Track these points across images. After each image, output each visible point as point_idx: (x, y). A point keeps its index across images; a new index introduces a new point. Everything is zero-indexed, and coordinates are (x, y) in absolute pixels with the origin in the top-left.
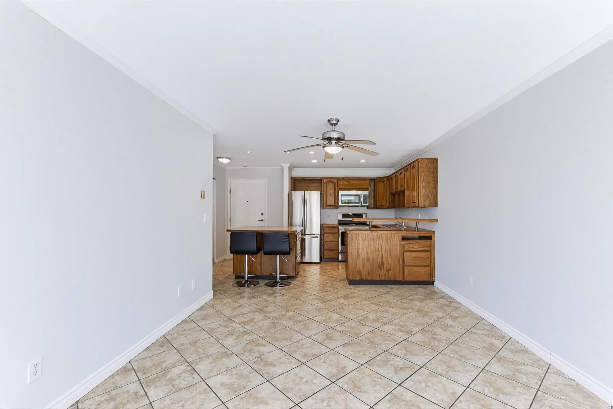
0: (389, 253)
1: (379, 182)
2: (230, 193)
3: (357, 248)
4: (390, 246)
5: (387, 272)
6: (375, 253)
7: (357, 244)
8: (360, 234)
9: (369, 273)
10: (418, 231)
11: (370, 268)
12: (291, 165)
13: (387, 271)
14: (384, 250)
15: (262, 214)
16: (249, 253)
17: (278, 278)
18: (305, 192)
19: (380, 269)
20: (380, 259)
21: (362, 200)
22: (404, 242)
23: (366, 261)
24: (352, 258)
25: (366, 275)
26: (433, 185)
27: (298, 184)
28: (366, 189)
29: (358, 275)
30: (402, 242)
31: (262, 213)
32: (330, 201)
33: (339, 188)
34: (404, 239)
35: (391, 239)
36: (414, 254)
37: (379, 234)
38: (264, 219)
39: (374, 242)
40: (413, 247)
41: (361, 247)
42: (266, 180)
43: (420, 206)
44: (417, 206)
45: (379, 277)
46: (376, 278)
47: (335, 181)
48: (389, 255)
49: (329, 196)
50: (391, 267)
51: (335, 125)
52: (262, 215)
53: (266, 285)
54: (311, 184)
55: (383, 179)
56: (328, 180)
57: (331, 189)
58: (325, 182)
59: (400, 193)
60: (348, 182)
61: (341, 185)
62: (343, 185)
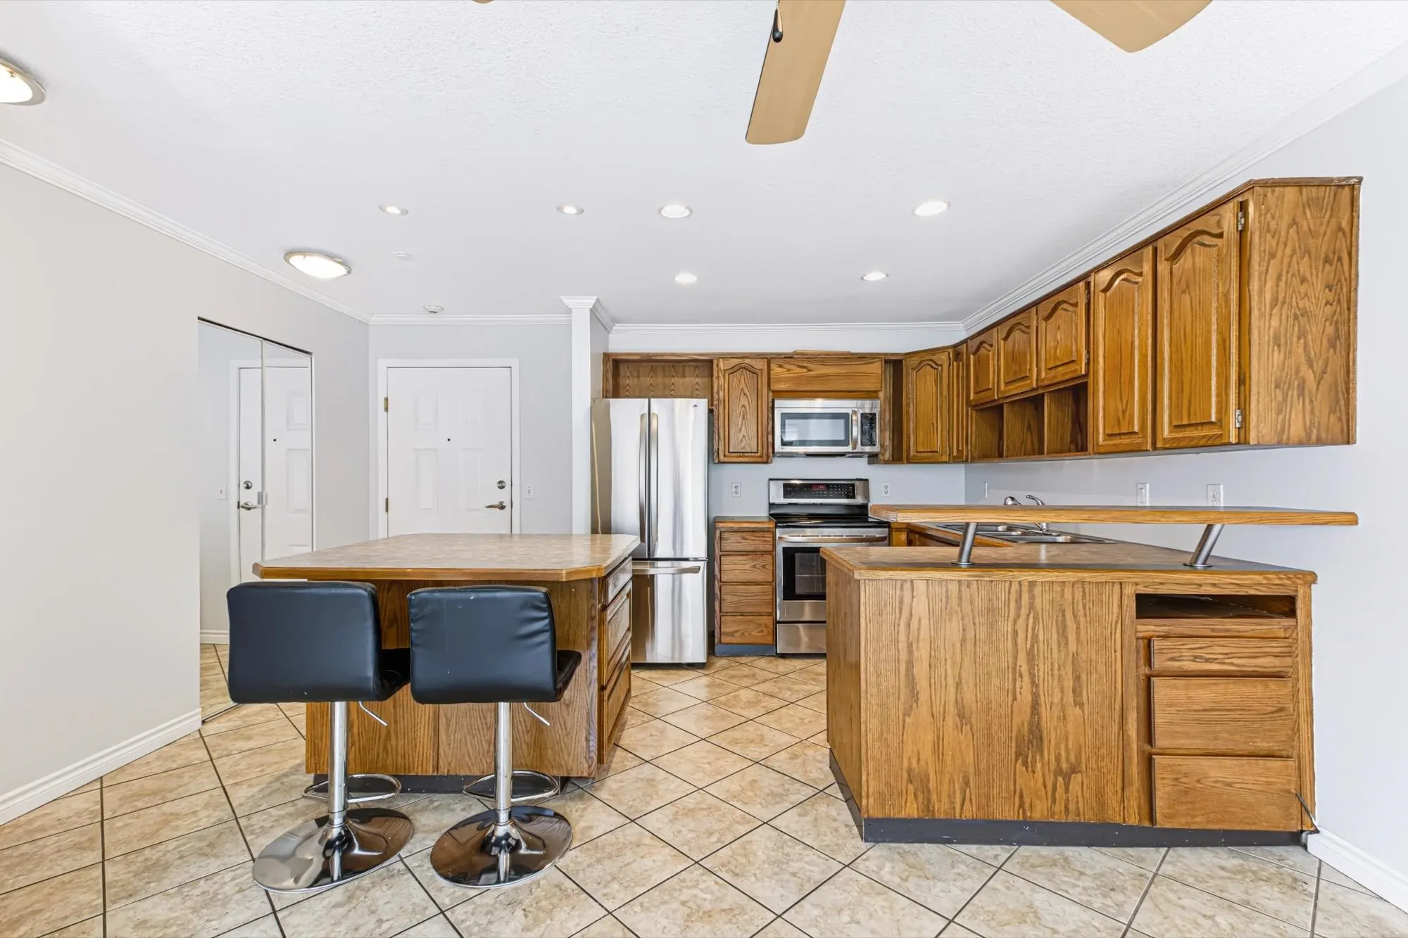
0: (1069, 683)
1: (918, 368)
2: (387, 409)
3: (903, 656)
4: (1073, 647)
5: (1060, 779)
6: (996, 683)
7: (902, 638)
8: (921, 587)
9: (967, 783)
10: (1208, 567)
11: (970, 760)
12: (598, 300)
13: (1059, 771)
14: (1042, 669)
15: (501, 485)
16: (350, 693)
18: (652, 400)
19: (1025, 764)
20: (1022, 716)
21: (856, 431)
22: (1150, 627)
23: (951, 720)
25: (951, 797)
26: (1330, 330)
27: (627, 381)
28: (871, 395)
29: (911, 797)
30: (1140, 628)
31: (501, 482)
32: (743, 436)
33: (774, 392)
34: (1150, 606)
35: (1081, 613)
36: (1205, 693)
37: (1015, 587)
38: (507, 504)
39: (991, 626)
40: (1199, 653)
41: (922, 653)
42: (514, 363)
43: (1253, 440)
44: (1233, 439)
45: (1022, 805)
46: (1005, 811)
47: (763, 365)
48: (1069, 697)
49: (737, 420)
50: (1078, 756)
52: (502, 488)
54: (673, 380)
55: (934, 358)
56: (736, 361)
57: (745, 394)
58: (722, 368)
59: (1043, 395)
60: (805, 370)
61: (780, 380)
62: (786, 380)
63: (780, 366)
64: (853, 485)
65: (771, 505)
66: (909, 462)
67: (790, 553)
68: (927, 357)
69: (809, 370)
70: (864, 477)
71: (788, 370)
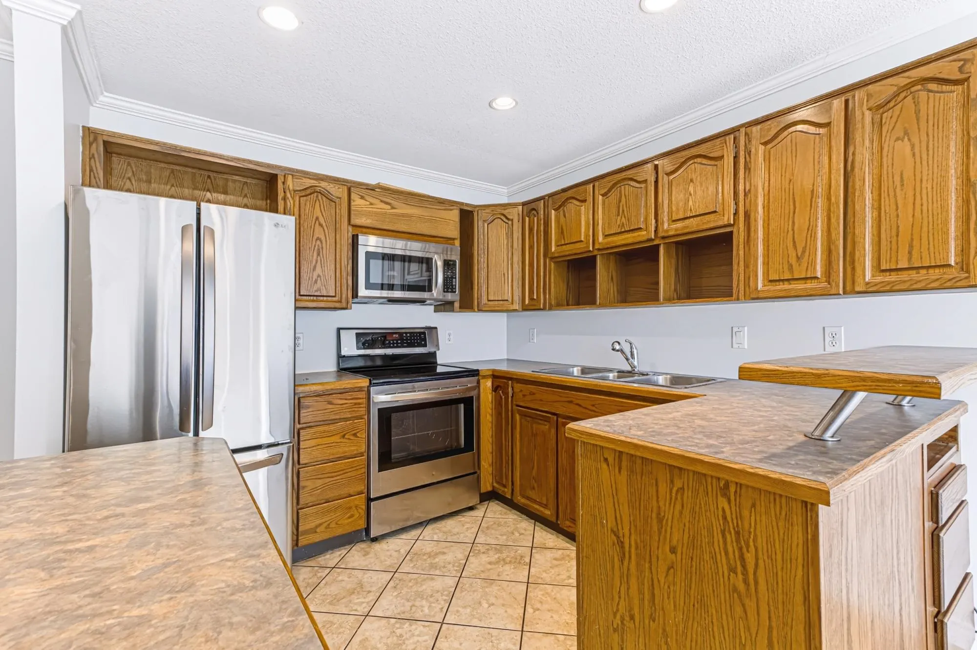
1: (490, 221)
21: (440, 277)
28: (449, 242)
32: (318, 275)
33: (356, 226)
47: (342, 192)
49: (309, 256)
55: (505, 212)
56: (309, 182)
57: (320, 225)
58: (291, 188)
59: (658, 246)
60: (389, 207)
61: (361, 214)
62: (368, 214)
63: (362, 198)
64: (424, 333)
65: (340, 357)
66: (480, 310)
67: (386, 415)
68: (500, 211)
69: (393, 208)
70: (432, 326)
71: (371, 204)
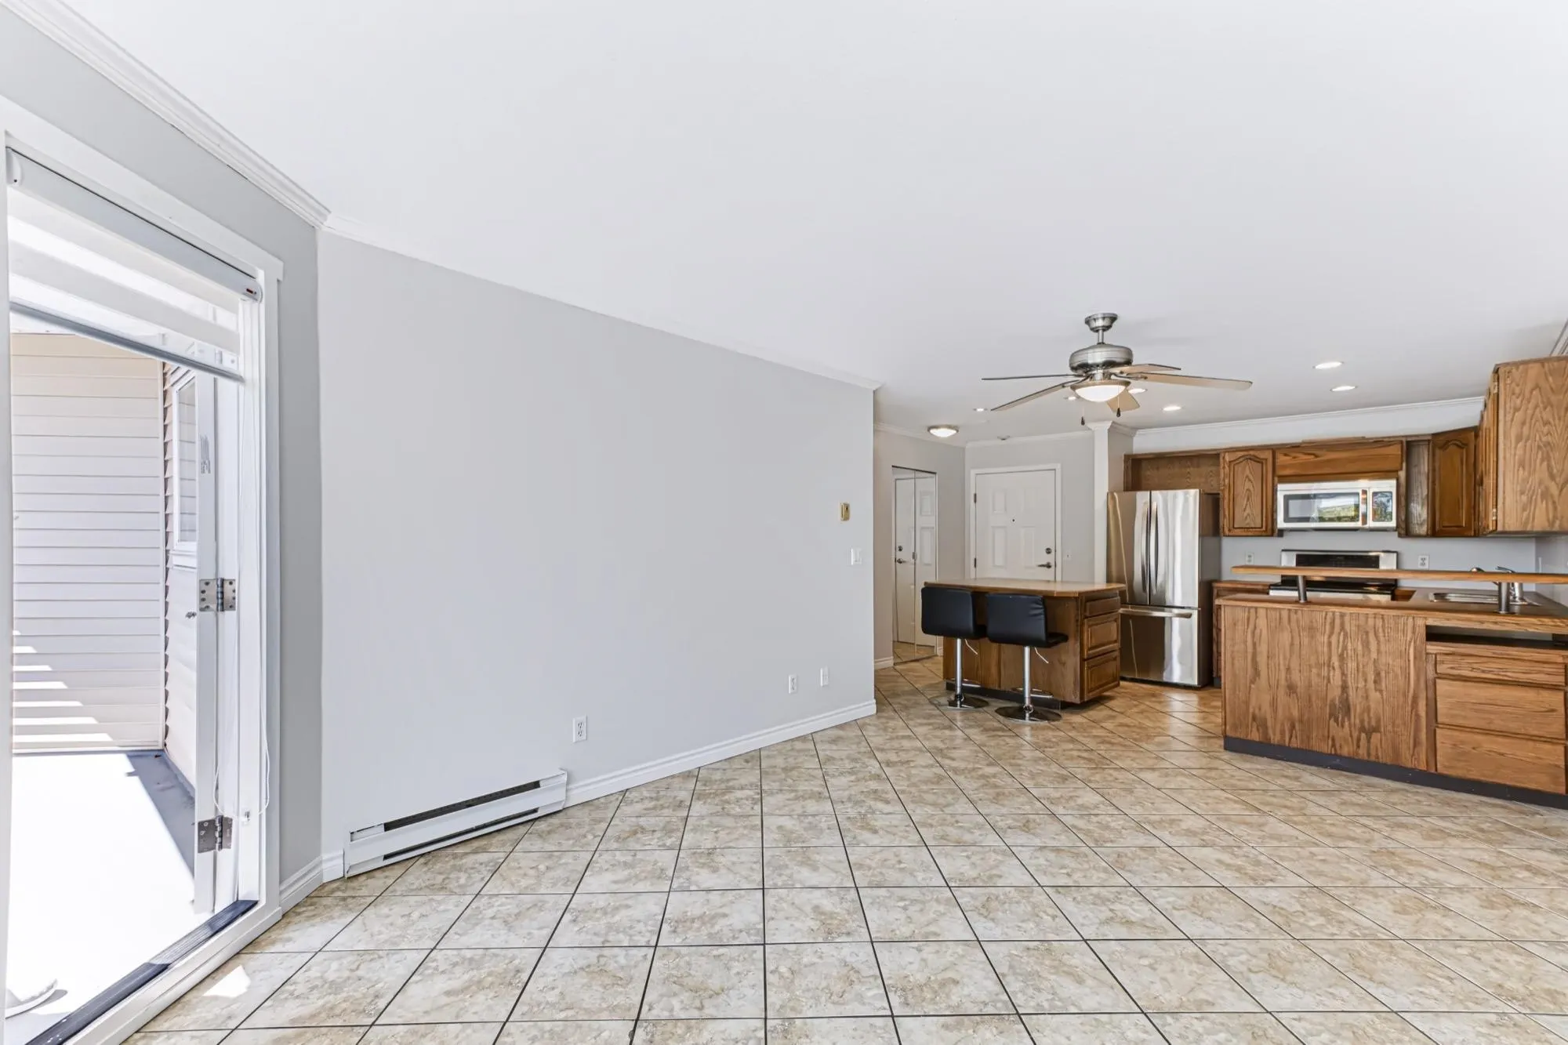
0: (1371, 677)
1: (1444, 447)
2: (975, 501)
3: (1250, 650)
4: (1374, 655)
5: (1363, 735)
6: (1314, 671)
7: (1250, 640)
8: (1262, 612)
9: (1293, 727)
11: (1296, 713)
12: (1113, 422)
13: (1362, 729)
14: (1351, 665)
15: (1048, 551)
16: (962, 635)
17: (1027, 702)
18: (1153, 492)
19: (1336, 721)
20: (1335, 693)
21: (1368, 509)
22: (1434, 648)
23: (1282, 692)
24: (1234, 675)
25: (1283, 733)
27: (1148, 472)
28: (1386, 474)
29: (1254, 729)
30: (1428, 647)
31: (1048, 549)
32: (1248, 514)
33: (1279, 477)
34: (1434, 635)
35: (1381, 635)
36: (1481, 692)
37: (1330, 615)
38: (1053, 564)
39: (1312, 637)
40: (1475, 666)
41: (1263, 648)
42: (1058, 467)
43: (1500, 529)
46: (1322, 747)
47: (1268, 455)
48: (1371, 685)
49: (1242, 502)
50: (1378, 722)
51: (1104, 330)
53: (1001, 711)
54: (1188, 470)
55: (1460, 438)
56: (1242, 453)
57: (1250, 480)
58: (1228, 460)
60: (1313, 457)
61: (1284, 467)
62: (1293, 466)
63: (1286, 455)
64: (1377, 557)
68: (1451, 438)
69: (1317, 457)
71: (1294, 458)
